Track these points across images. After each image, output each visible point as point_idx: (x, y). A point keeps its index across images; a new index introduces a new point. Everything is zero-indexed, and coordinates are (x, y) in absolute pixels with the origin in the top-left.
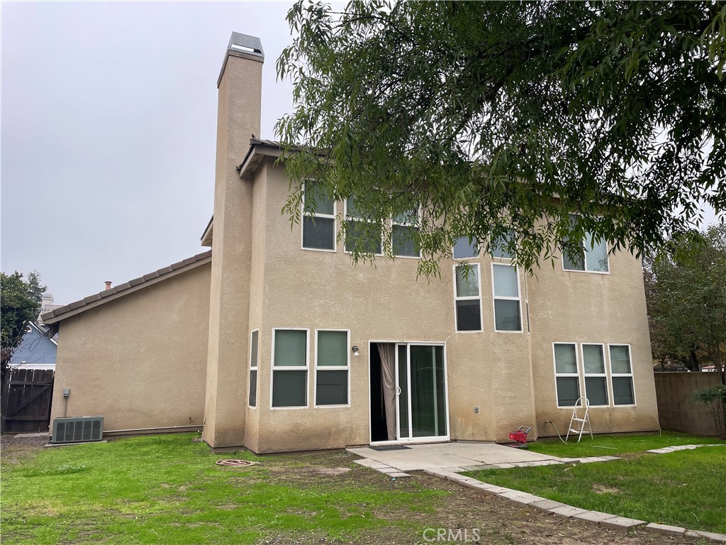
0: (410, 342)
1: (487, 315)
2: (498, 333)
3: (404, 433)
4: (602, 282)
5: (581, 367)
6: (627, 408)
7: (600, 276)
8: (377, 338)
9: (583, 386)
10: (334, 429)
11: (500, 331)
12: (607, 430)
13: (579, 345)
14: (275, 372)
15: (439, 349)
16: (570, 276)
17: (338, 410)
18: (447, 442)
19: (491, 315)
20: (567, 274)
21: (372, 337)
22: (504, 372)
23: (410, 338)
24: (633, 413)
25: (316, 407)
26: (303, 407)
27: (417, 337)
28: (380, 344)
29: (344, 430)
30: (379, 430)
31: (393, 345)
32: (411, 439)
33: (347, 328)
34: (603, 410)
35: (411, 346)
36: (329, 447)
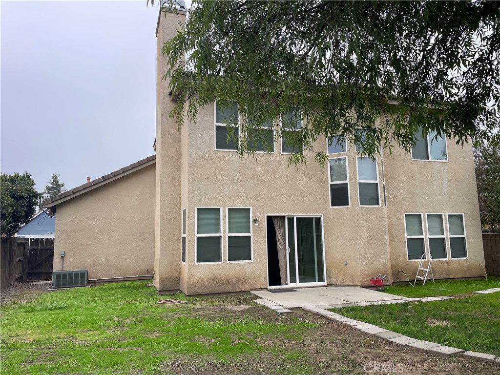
0: (296, 215)
1: (353, 194)
2: (362, 207)
3: (293, 280)
4: (442, 168)
5: (426, 231)
6: (461, 260)
7: (441, 164)
8: (272, 213)
9: (427, 245)
10: (241, 278)
11: (363, 206)
12: (446, 277)
13: (424, 215)
14: (198, 238)
15: (318, 220)
16: (417, 164)
17: (244, 265)
18: (324, 286)
19: (356, 194)
20: (415, 163)
21: (268, 212)
22: (366, 235)
23: (296, 212)
24: (466, 264)
25: (228, 262)
26: (218, 263)
27: (301, 212)
28: (274, 217)
29: (249, 278)
30: (275, 278)
31: (284, 217)
32: (298, 284)
33: (250, 206)
34: (443, 262)
35: (297, 218)
36: (238, 290)
